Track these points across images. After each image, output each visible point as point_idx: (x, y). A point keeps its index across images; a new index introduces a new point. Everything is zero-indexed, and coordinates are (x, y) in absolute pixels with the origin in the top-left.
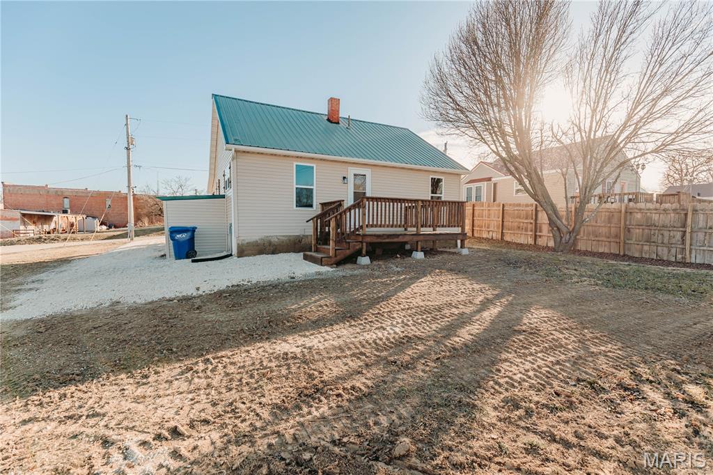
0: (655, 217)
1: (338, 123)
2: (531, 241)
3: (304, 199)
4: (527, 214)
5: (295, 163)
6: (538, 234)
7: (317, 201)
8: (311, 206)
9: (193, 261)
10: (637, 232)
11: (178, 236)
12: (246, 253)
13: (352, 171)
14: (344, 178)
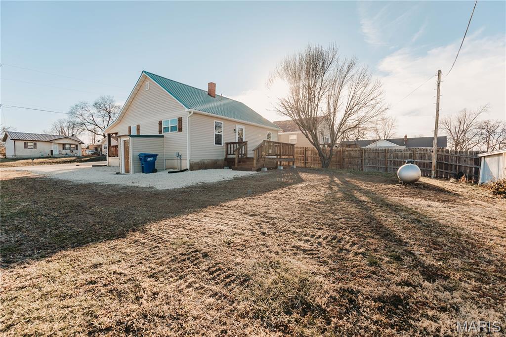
0: (352, 153)
1: (215, 97)
2: (303, 165)
3: (218, 140)
4: (301, 152)
5: (215, 121)
6: (307, 162)
7: (223, 142)
8: (221, 144)
9: (169, 172)
10: (346, 160)
11: (149, 159)
12: (194, 168)
13: (238, 127)
14: (235, 130)
